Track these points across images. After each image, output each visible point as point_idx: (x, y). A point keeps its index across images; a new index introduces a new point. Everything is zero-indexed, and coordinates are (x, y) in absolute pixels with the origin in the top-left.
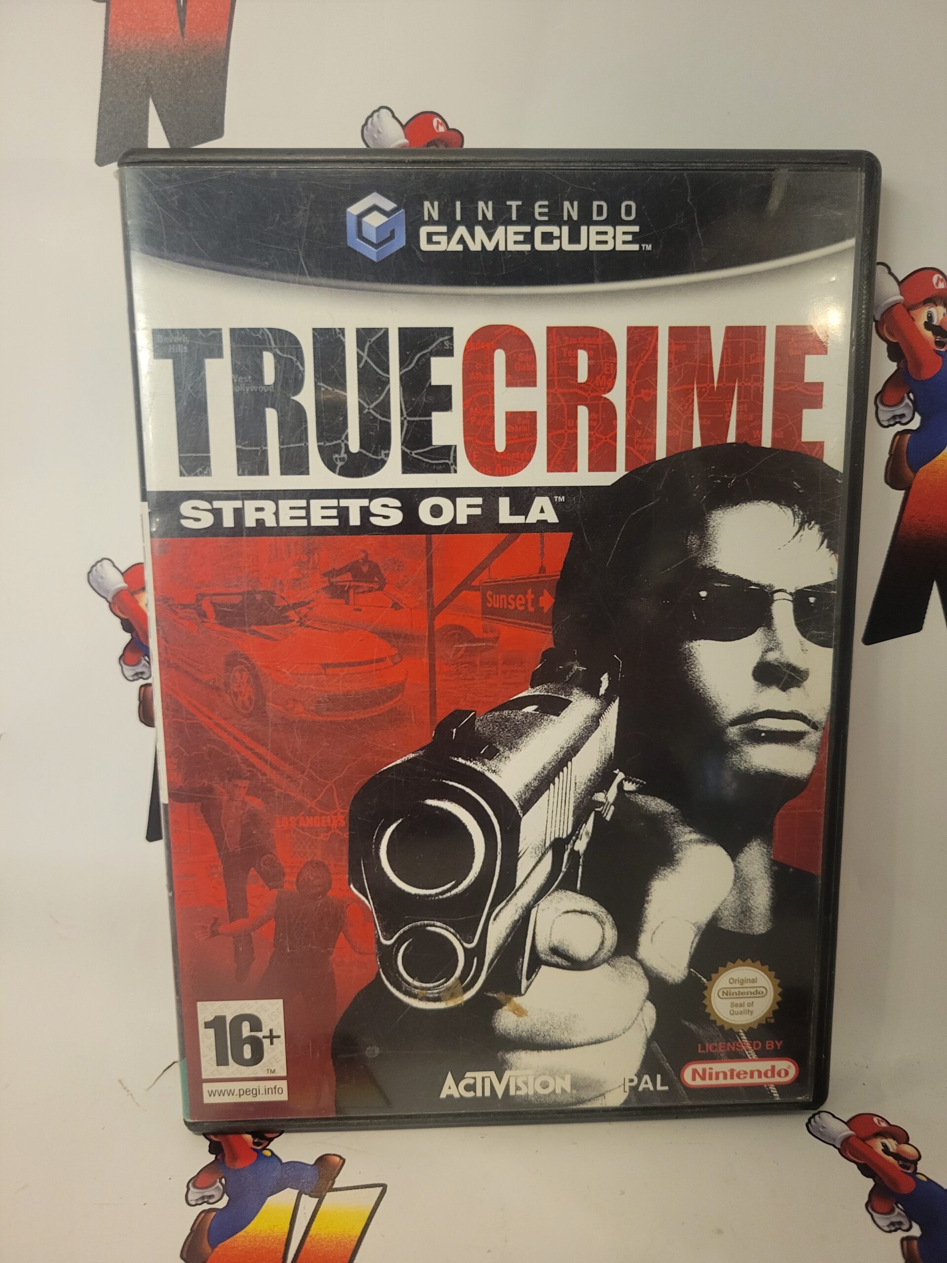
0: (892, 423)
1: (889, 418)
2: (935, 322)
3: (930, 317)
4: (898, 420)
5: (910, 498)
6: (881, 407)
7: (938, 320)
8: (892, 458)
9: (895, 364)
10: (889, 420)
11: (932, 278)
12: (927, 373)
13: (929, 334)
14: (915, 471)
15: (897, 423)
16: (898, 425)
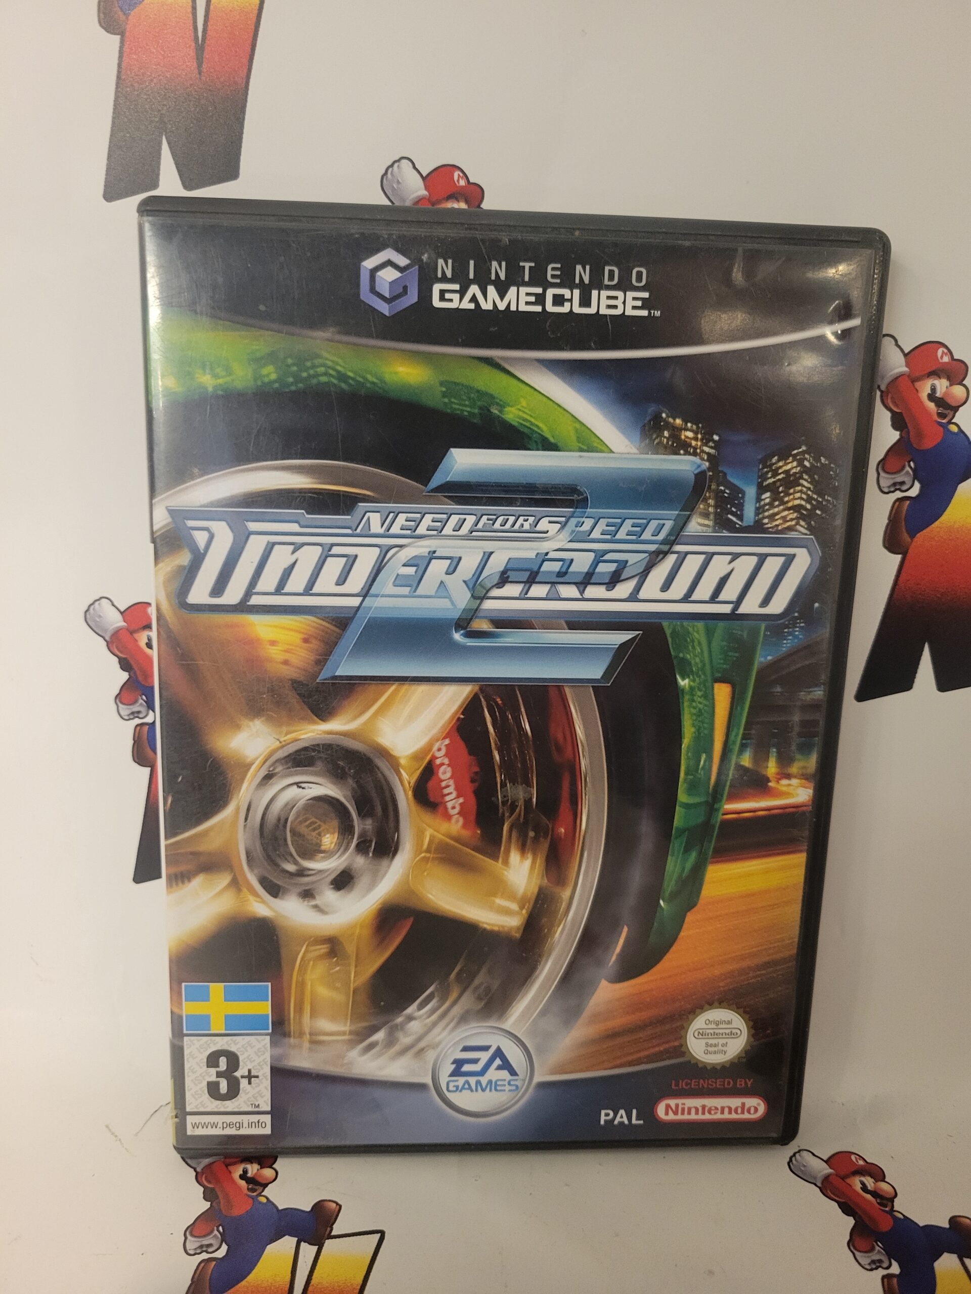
0: (892, 489)
1: (889, 484)
2: (938, 395)
3: (934, 389)
4: (898, 487)
5: (906, 562)
6: (882, 474)
7: (941, 392)
8: (890, 524)
9: (898, 433)
10: (889, 487)
11: (937, 352)
12: (928, 443)
13: (931, 406)
14: (912, 536)
15: (896, 490)
16: (898, 492)
